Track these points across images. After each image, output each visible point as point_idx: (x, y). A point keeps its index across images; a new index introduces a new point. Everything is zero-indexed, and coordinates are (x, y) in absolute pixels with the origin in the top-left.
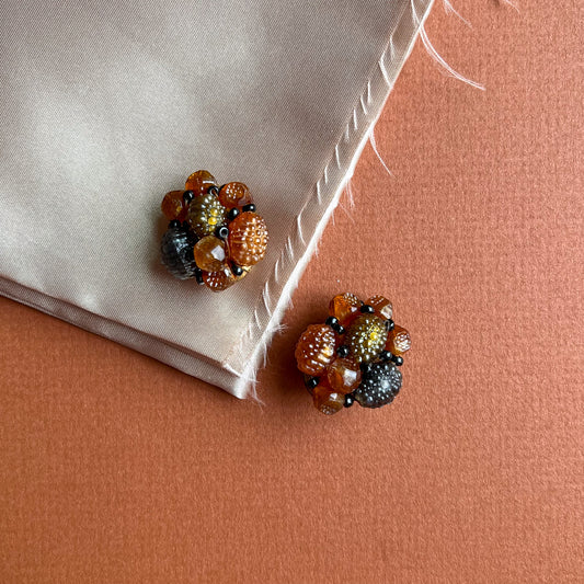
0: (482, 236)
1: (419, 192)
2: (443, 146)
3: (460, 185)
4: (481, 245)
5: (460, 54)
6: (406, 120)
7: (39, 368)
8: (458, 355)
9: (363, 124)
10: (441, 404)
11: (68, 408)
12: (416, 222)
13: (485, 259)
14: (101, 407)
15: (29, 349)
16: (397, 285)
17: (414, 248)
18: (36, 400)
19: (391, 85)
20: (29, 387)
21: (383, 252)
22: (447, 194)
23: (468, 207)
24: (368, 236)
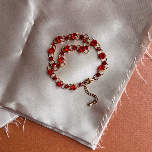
0: (148, 113)
1: (134, 102)
2: (139, 92)
3: (143, 101)
4: (148, 115)
5: (144, 71)
6: (131, 86)
7: (47, 141)
8: (142, 139)
9: (123, 87)
10: (138, 150)
11: (54, 150)
12: (133, 109)
13: (149, 117)
14: (61, 150)
15: (45, 136)
16: (129, 123)
17: (133, 115)
18: (46, 148)
19: (129, 79)
20: (45, 145)
21: (126, 116)
22: (140, 103)
23: (145, 106)
24: (123, 112)
